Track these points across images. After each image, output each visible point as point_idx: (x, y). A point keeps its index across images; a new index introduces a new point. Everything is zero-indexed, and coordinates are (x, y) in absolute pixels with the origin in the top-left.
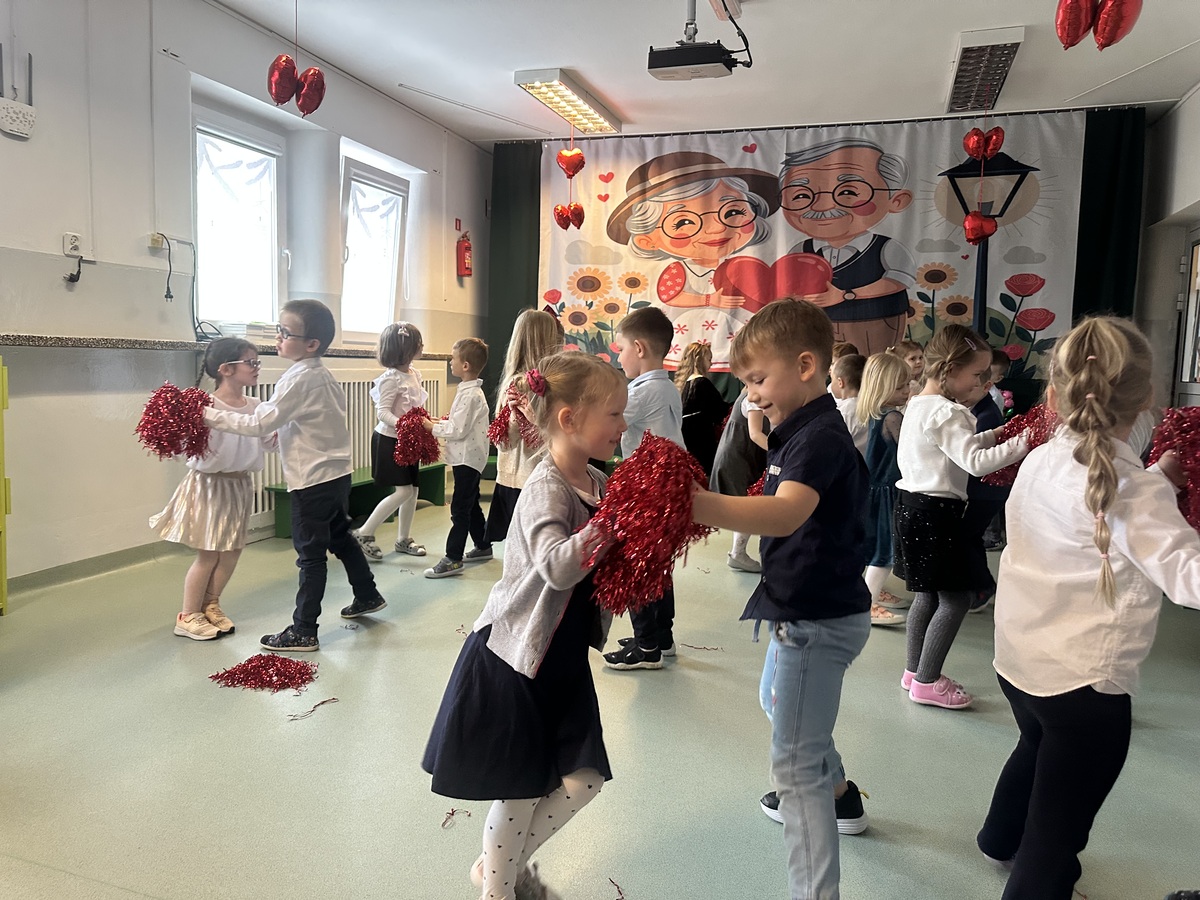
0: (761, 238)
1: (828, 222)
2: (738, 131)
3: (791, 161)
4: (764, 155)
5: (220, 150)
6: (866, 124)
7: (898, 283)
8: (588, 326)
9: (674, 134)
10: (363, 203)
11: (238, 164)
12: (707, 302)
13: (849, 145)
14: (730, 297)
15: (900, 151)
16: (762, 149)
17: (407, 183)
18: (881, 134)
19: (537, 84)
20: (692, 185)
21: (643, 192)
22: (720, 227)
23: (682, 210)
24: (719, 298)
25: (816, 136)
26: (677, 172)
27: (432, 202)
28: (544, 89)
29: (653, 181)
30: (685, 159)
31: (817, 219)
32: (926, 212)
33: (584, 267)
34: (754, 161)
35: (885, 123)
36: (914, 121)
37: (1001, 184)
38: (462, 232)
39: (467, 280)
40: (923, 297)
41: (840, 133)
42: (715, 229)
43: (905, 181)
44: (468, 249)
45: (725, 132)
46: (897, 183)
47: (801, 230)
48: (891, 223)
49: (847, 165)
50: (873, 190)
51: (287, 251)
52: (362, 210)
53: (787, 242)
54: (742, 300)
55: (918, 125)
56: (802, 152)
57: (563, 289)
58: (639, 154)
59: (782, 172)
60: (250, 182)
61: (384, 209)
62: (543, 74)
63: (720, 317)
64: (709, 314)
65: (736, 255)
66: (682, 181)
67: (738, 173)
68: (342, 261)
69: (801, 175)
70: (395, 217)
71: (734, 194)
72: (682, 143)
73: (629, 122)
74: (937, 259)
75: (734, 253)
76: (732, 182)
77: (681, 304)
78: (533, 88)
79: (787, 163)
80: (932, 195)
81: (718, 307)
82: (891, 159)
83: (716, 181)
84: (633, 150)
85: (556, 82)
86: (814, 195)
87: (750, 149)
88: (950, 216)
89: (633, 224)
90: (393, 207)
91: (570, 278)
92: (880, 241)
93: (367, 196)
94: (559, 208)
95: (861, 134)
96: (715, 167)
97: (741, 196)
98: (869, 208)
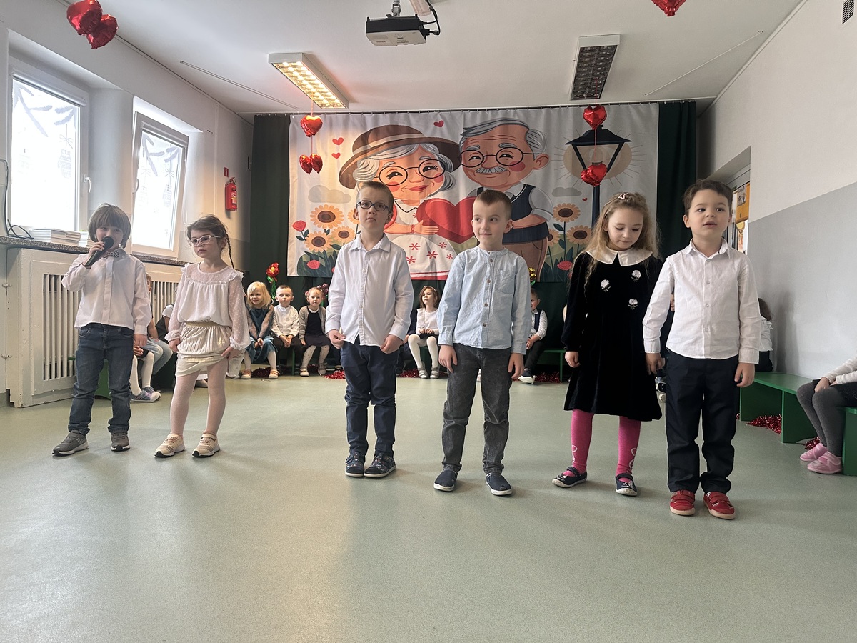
0: (449, 186)
1: (494, 175)
2: (430, 111)
3: (467, 133)
4: (449, 128)
5: (33, 95)
6: (517, 109)
7: (540, 217)
8: (327, 247)
9: (386, 113)
10: (151, 149)
11: (48, 108)
12: (412, 230)
13: (506, 123)
14: (429, 227)
15: (540, 127)
16: (447, 125)
17: (187, 138)
18: (527, 116)
19: (285, 64)
20: (399, 149)
21: (365, 152)
22: (421, 178)
23: (393, 165)
24: (421, 227)
25: (484, 116)
26: (389, 139)
27: (206, 154)
28: (291, 69)
29: (372, 145)
30: (394, 130)
31: (486, 174)
32: (558, 169)
33: (323, 204)
34: (442, 133)
35: (530, 108)
36: (549, 107)
37: (606, 151)
38: (230, 177)
39: (233, 213)
40: (557, 226)
41: (500, 115)
42: (416, 179)
43: (544, 148)
44: (234, 190)
45: (421, 112)
46: (539, 149)
47: (475, 181)
48: (535, 177)
49: (505, 137)
50: (523, 154)
51: (88, 179)
52: (151, 154)
53: (466, 190)
54: (436, 229)
55: (551, 110)
56: (475, 128)
57: (308, 220)
58: (362, 126)
59: (461, 140)
60: (57, 123)
61: (168, 156)
62: (290, 57)
63: (422, 241)
64: (414, 239)
65: (431, 198)
66: (393, 145)
67: (431, 141)
68: (133, 191)
69: (474, 143)
70: (176, 163)
71: (428, 155)
72: (392, 119)
73: (354, 101)
74: (566, 201)
75: (430, 196)
76: (427, 147)
77: (395, 231)
78: (282, 67)
79: (464, 134)
80: (562, 158)
81: (420, 234)
82: (535, 133)
83: (416, 146)
84: (356, 122)
85: (299, 63)
86: (483, 157)
87: (439, 124)
88: (574, 172)
89: (358, 175)
90: (176, 154)
91: (312, 212)
92: (528, 189)
93: (153, 144)
94: (304, 157)
95: (514, 115)
96: (415, 136)
97: (434, 157)
98: (520, 166)
